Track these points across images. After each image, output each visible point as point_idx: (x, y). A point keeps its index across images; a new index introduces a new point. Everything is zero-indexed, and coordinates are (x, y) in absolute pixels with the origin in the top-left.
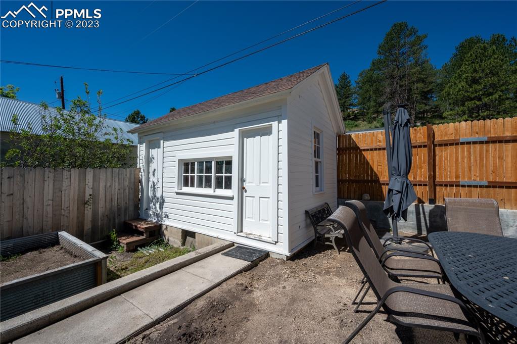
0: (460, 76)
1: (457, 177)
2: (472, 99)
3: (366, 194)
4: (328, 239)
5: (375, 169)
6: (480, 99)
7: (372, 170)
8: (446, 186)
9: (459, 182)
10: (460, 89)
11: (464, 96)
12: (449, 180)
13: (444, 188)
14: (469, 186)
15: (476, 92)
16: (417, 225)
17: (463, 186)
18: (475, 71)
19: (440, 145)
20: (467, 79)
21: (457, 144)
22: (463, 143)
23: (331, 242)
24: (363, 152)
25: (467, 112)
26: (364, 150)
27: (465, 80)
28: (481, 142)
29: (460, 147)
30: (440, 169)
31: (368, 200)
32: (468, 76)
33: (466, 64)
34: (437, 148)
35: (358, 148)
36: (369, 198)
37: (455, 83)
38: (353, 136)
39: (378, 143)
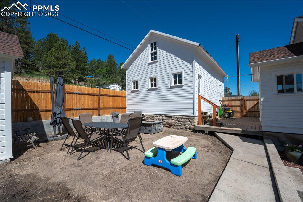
0: (52, 54)
1: (73, 106)
2: (57, 67)
3: (30, 118)
4: (29, 143)
5: (36, 103)
6: (60, 68)
7: (34, 103)
8: (69, 110)
9: (73, 108)
10: (52, 60)
11: (54, 64)
12: (70, 108)
13: (68, 111)
14: (76, 110)
15: (59, 65)
16: (59, 129)
17: (75, 110)
18: (58, 54)
19: (67, 94)
20: (55, 56)
21: (73, 94)
22: (75, 94)
23: (31, 144)
24: (28, 93)
25: (55, 73)
26: (29, 92)
27: (54, 56)
28: (80, 94)
29: (74, 95)
30: (67, 103)
31: (32, 121)
32: (55, 55)
33: (54, 48)
34: (66, 95)
35: (25, 90)
36: (32, 120)
37: (49, 56)
38: (20, 82)
39: (38, 89)
